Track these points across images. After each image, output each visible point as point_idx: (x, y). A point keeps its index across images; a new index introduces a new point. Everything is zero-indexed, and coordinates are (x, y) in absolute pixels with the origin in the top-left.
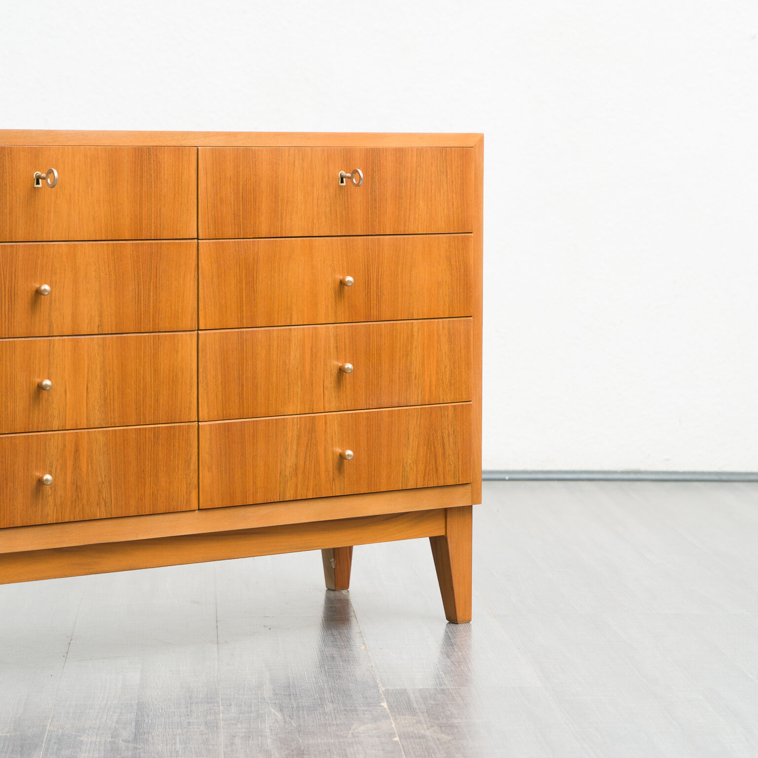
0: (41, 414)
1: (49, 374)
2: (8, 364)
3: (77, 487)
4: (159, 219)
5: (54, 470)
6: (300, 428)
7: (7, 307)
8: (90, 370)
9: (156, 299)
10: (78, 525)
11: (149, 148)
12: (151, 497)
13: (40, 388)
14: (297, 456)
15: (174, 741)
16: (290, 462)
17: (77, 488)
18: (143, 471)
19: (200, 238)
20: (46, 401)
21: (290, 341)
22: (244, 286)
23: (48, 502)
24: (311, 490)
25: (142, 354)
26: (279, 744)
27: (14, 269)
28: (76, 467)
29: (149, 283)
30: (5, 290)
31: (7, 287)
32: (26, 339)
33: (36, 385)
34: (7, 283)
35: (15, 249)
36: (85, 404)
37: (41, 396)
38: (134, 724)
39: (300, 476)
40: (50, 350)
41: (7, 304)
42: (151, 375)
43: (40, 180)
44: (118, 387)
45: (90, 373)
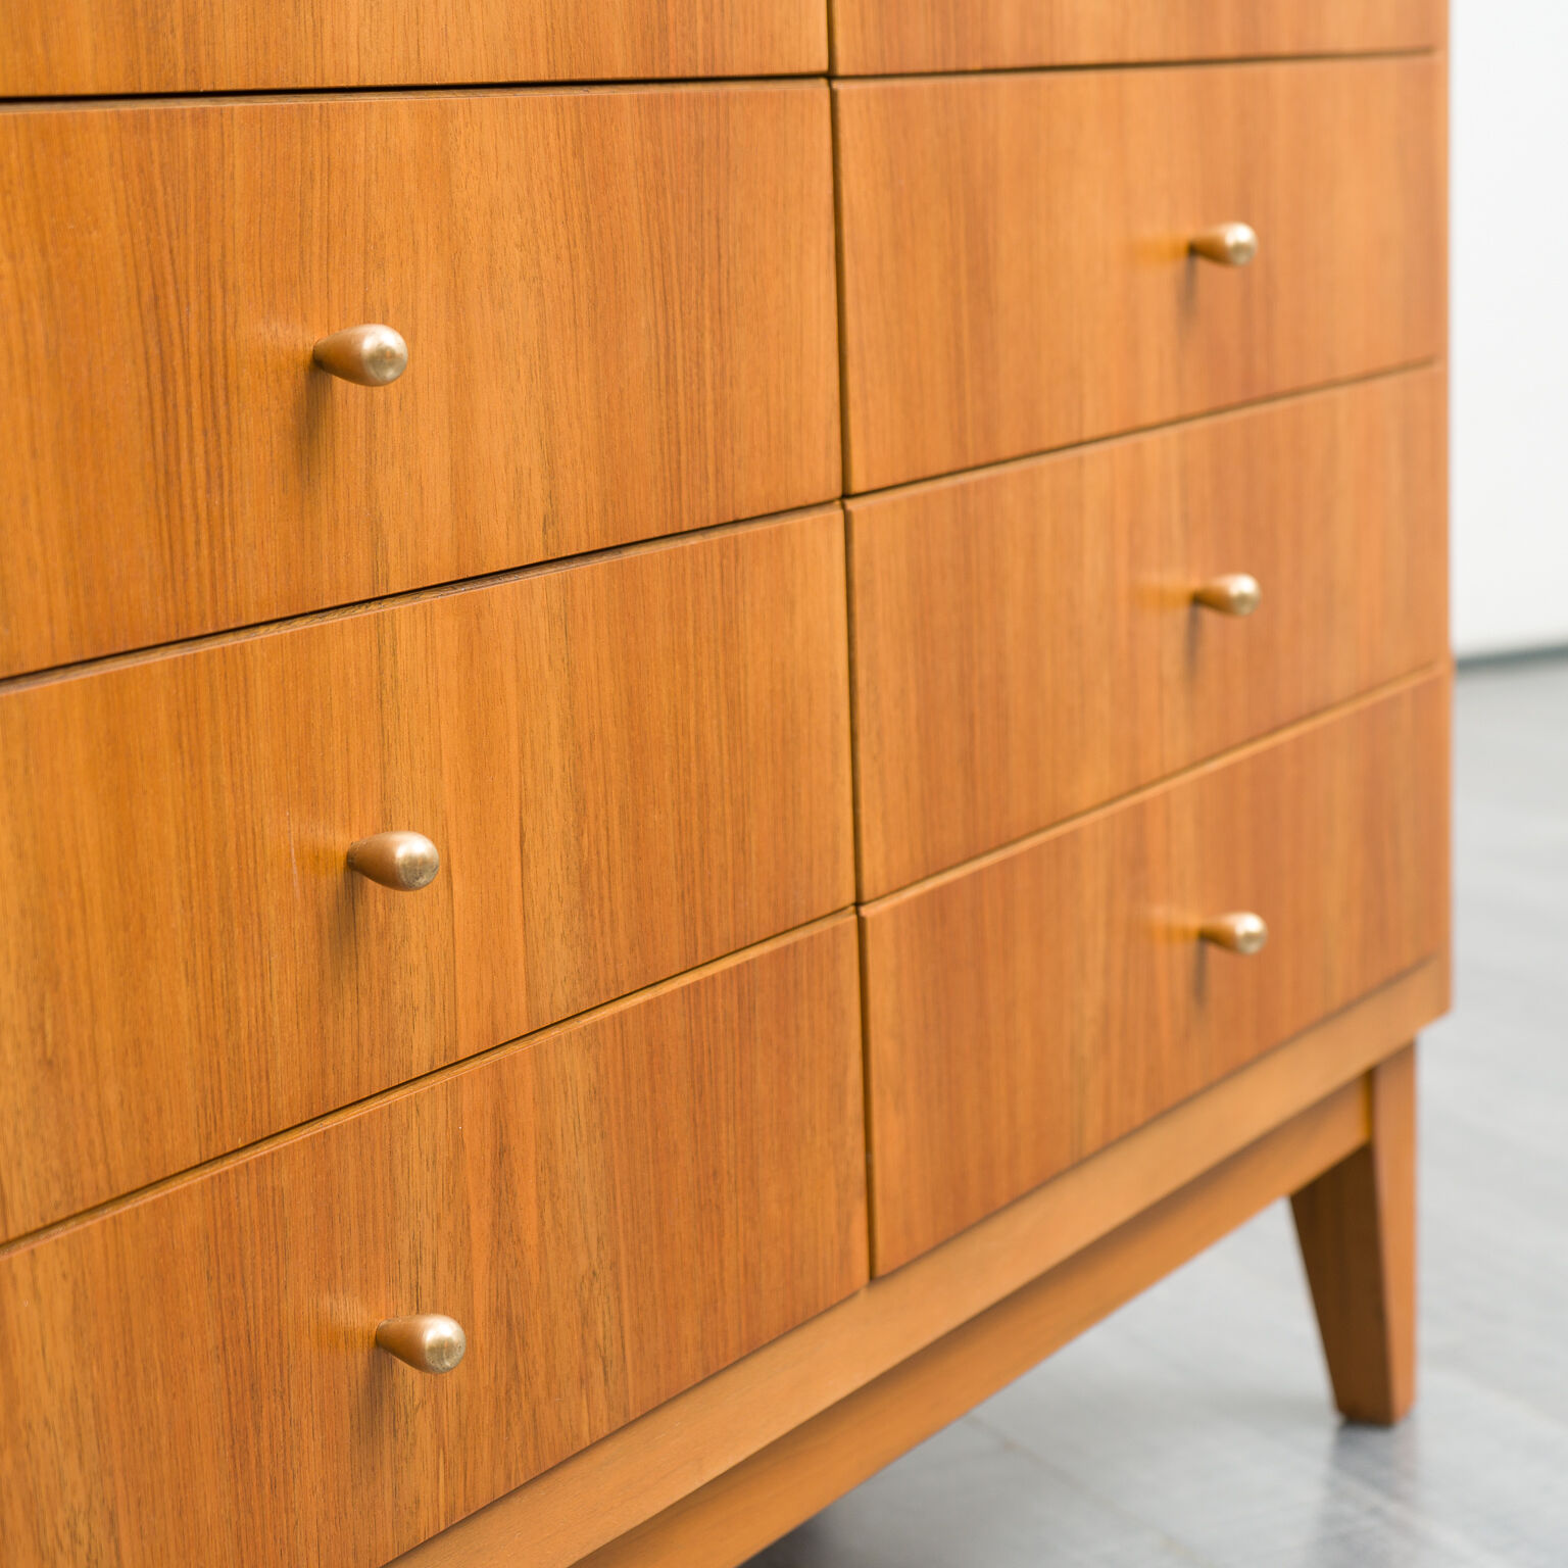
0: (365, 1011)
2: (225, 780)
3: (509, 1324)
6: (1113, 858)
7: (200, 465)
8: (528, 749)
12: (742, 1278)
14: (1107, 973)
16: (1092, 1003)
18: (715, 1173)
19: (841, 70)
20: (382, 936)
21: (1081, 508)
22: (964, 286)
23: (414, 1444)
24: (1141, 1093)
25: (690, 637)
27: (215, 249)
28: (503, 1230)
29: (697, 292)
31: (194, 350)
32: (287, 630)
33: (341, 864)
34: (193, 327)
36: (518, 920)
37: (360, 918)
40: (381, 672)
41: (199, 449)
42: (719, 726)
44: (622, 808)
45: (528, 762)
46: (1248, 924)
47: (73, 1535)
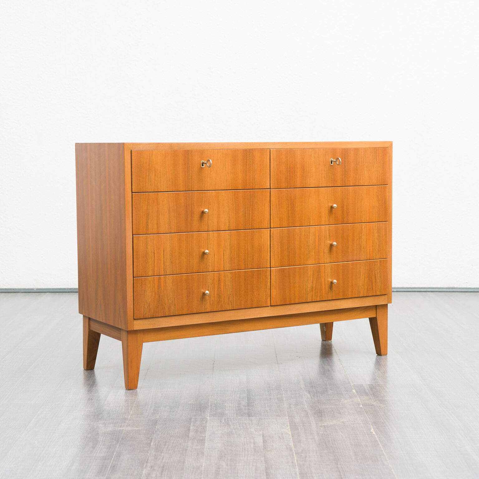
0: (204, 265)
1: (207, 248)
2: (190, 244)
4: (254, 180)
5: (209, 289)
6: (314, 270)
7: (190, 219)
9: (253, 215)
10: (220, 312)
11: (250, 150)
12: (251, 300)
13: (204, 253)
14: (312, 283)
15: (265, 406)
16: (309, 285)
17: (219, 296)
18: (247, 289)
19: (271, 188)
20: (206, 259)
21: (310, 233)
22: (290, 209)
23: (207, 303)
24: (319, 298)
25: (247, 239)
26: (310, 408)
27: (193, 203)
28: (219, 287)
29: (249, 208)
30: (189, 211)
32: (198, 233)
33: (202, 252)
34: (190, 209)
35: (193, 194)
36: (223, 261)
37: (204, 257)
38: (246, 398)
39: (314, 291)
40: (208, 237)
42: (250, 247)
43: (204, 164)
44: (237, 253)
45: (225, 247)
46: (335, 281)
47: (171, 299)
